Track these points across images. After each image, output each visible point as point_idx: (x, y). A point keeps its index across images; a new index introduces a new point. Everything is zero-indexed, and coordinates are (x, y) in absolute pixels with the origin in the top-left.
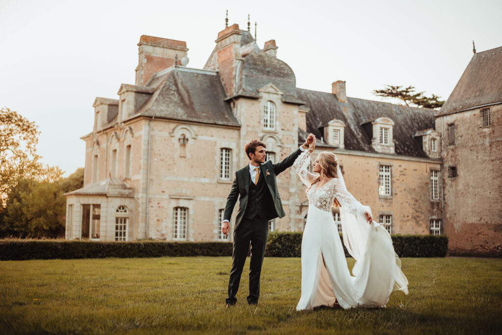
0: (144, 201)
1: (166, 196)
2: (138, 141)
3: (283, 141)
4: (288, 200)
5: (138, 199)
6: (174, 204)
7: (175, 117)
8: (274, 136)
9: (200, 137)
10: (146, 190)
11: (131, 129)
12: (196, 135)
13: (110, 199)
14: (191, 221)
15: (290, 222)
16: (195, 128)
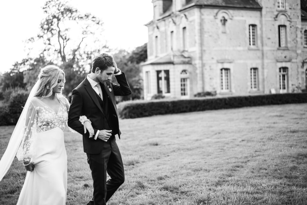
0: (200, 65)
1: (214, 61)
2: (192, 23)
3: (291, 17)
4: (296, 59)
5: (196, 64)
6: (220, 66)
7: (218, 5)
8: (286, 14)
9: (235, 18)
10: (201, 58)
11: (185, 15)
12: (232, 17)
13: (176, 66)
14: (232, 78)
15: (298, 74)
16: (231, 12)
